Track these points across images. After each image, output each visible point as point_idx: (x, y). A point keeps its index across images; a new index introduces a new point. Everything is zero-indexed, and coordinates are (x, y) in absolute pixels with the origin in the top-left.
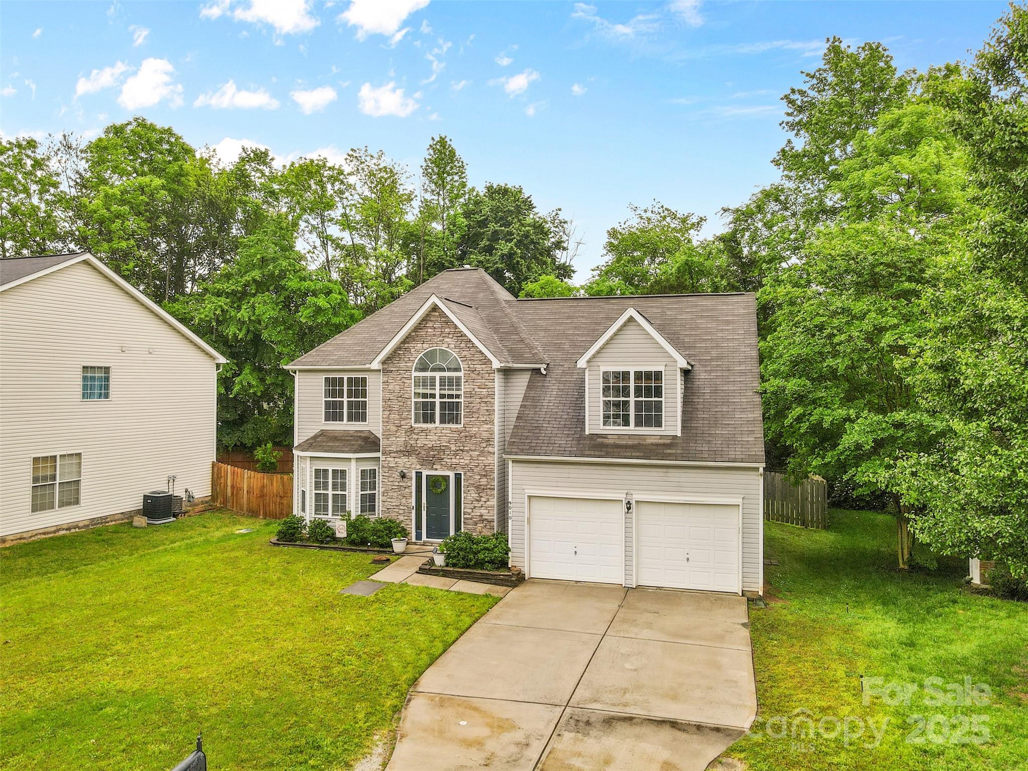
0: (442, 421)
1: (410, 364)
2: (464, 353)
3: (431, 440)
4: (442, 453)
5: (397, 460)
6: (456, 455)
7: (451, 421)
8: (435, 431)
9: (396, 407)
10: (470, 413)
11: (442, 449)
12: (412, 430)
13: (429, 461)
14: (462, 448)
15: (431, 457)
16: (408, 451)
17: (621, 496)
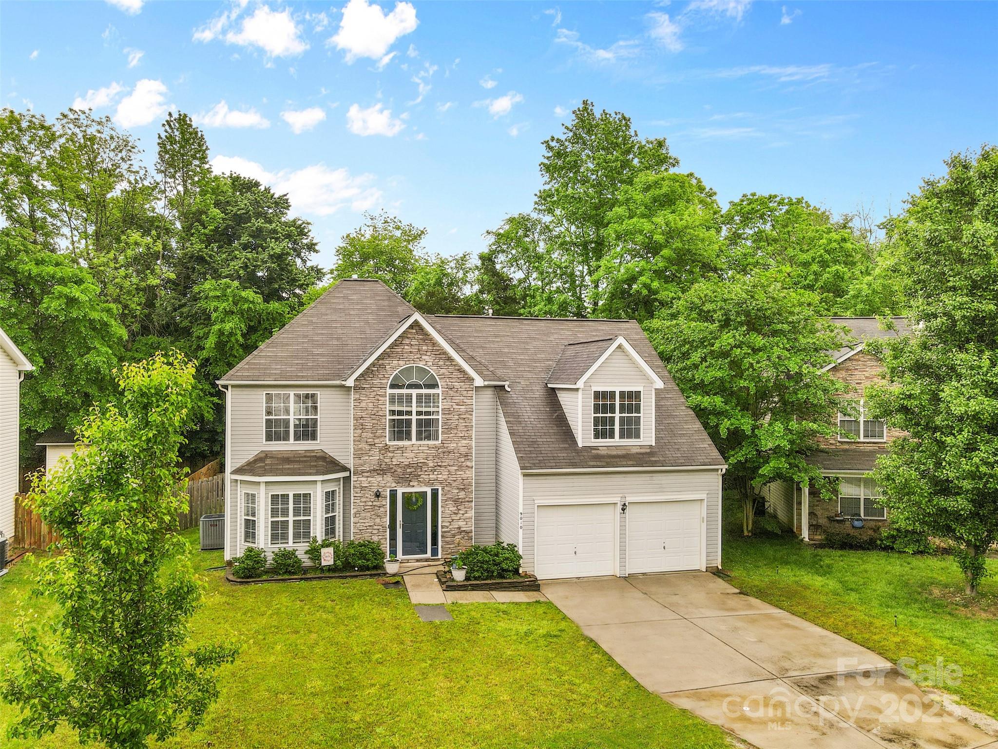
0: (419, 438)
1: (386, 381)
2: (442, 371)
3: (408, 458)
4: (419, 470)
5: (369, 479)
6: (433, 471)
7: (428, 438)
8: (412, 449)
9: (369, 425)
10: (448, 430)
11: (419, 466)
12: (386, 448)
13: (405, 479)
14: (439, 464)
15: (408, 474)
16: (381, 470)
17: (617, 499)
